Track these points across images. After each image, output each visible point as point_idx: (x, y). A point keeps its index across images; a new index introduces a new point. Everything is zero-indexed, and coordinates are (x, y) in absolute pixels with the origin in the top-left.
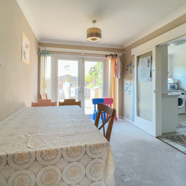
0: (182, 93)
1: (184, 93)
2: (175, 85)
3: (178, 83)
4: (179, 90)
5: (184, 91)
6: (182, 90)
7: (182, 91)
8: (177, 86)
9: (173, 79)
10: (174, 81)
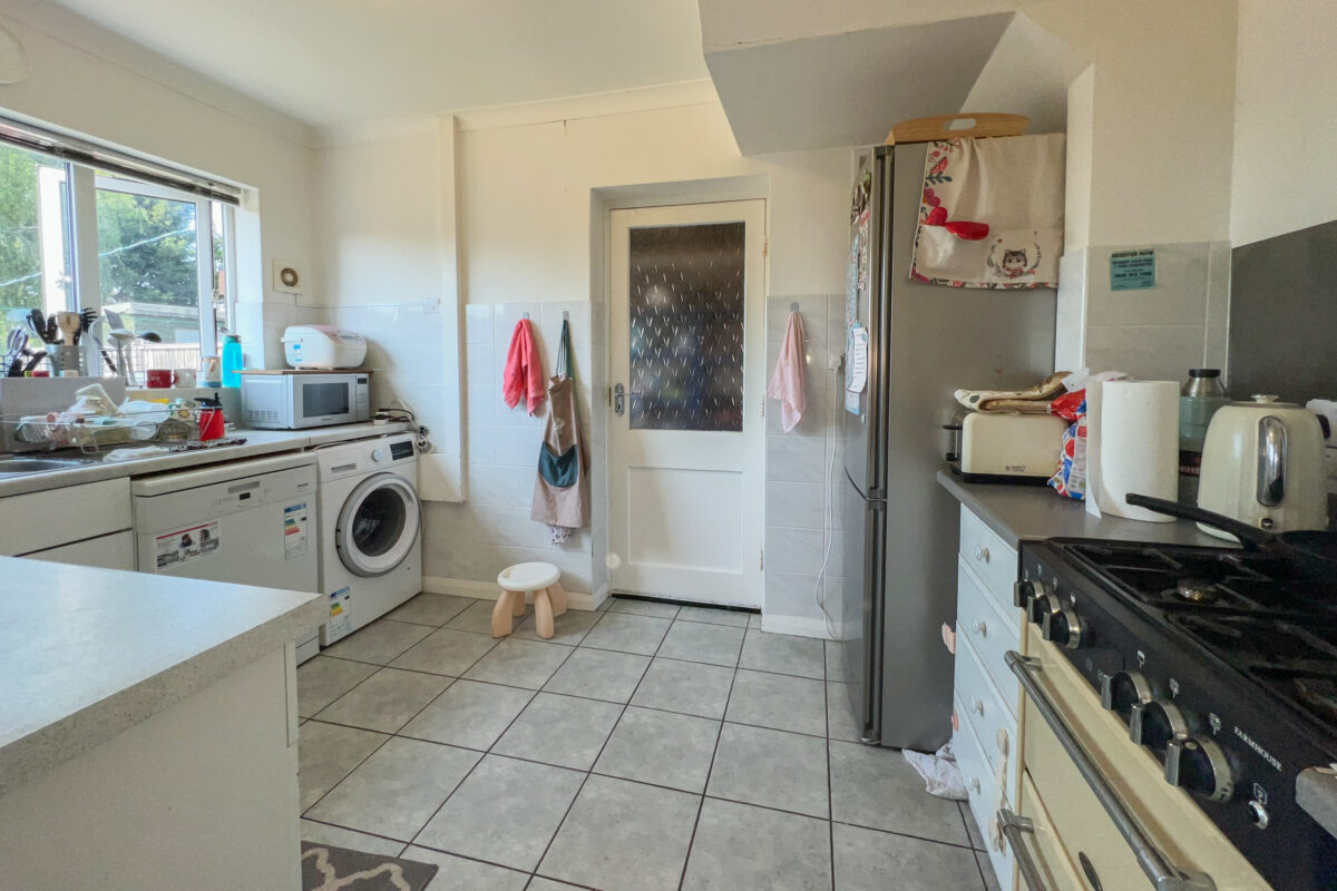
0: (394, 448)
1: (408, 445)
2: (345, 386)
3: (370, 369)
4: (380, 426)
5: (411, 430)
6: (396, 420)
7: (395, 427)
8: (364, 388)
9: (333, 336)
10: (339, 352)
